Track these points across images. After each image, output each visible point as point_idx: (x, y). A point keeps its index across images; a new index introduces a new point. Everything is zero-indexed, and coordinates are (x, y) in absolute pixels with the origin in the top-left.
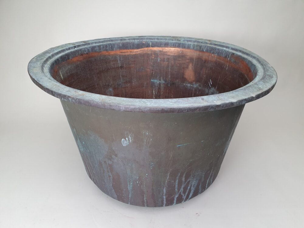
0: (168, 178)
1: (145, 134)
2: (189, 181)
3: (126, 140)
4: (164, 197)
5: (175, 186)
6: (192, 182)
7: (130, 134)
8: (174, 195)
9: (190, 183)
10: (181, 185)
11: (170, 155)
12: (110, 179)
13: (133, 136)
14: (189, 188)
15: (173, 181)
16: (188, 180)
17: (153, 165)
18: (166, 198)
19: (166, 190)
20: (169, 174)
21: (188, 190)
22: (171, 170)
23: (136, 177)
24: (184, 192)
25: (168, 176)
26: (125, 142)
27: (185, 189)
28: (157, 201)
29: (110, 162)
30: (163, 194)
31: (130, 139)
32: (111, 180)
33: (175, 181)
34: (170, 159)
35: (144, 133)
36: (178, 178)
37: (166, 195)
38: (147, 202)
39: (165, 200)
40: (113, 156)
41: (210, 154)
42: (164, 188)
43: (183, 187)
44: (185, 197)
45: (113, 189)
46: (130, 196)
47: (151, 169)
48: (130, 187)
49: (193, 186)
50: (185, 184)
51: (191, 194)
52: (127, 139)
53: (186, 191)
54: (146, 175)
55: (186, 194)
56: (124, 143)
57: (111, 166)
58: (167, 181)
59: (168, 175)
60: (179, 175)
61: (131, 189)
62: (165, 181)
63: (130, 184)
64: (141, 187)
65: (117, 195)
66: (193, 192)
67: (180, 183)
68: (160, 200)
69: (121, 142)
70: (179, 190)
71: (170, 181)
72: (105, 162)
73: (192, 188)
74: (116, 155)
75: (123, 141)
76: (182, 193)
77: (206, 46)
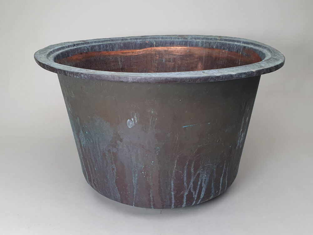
0: (175, 167)
1: (150, 112)
2: (199, 174)
3: (131, 120)
4: (173, 193)
5: (183, 178)
6: (202, 176)
7: (136, 114)
8: (183, 192)
9: (200, 176)
10: (191, 178)
11: (176, 138)
12: (113, 173)
13: (138, 116)
14: (199, 183)
15: (181, 172)
16: (198, 172)
17: (158, 149)
18: (174, 194)
19: (173, 183)
20: (176, 161)
21: (198, 187)
22: (178, 156)
23: (141, 166)
24: (195, 189)
25: (175, 165)
26: (130, 123)
27: (195, 184)
28: (165, 199)
29: (115, 150)
30: (171, 189)
31: (136, 119)
32: (115, 174)
33: (183, 172)
34: (176, 142)
35: (149, 111)
36: (186, 167)
37: (174, 190)
38: (153, 199)
39: (173, 197)
40: (118, 142)
41: (219, 141)
42: (172, 180)
43: (192, 180)
44: (196, 196)
45: (116, 186)
46: (135, 194)
47: (157, 154)
48: (135, 181)
49: (203, 181)
50: (195, 178)
51: (202, 193)
52: (132, 119)
53: (197, 188)
54: (152, 163)
55: (197, 191)
56: (129, 124)
57: (115, 155)
58: (174, 171)
59: (175, 162)
60: (187, 164)
61: (136, 182)
62: (172, 171)
63: (135, 176)
64: (147, 179)
65: (120, 194)
66: (204, 191)
67: (189, 175)
68: (168, 197)
69: (127, 123)
70: (188, 185)
71: (177, 171)
72: (109, 151)
73: (203, 184)
74: (121, 140)
75: (129, 122)
76: (192, 189)
77: (216, 42)
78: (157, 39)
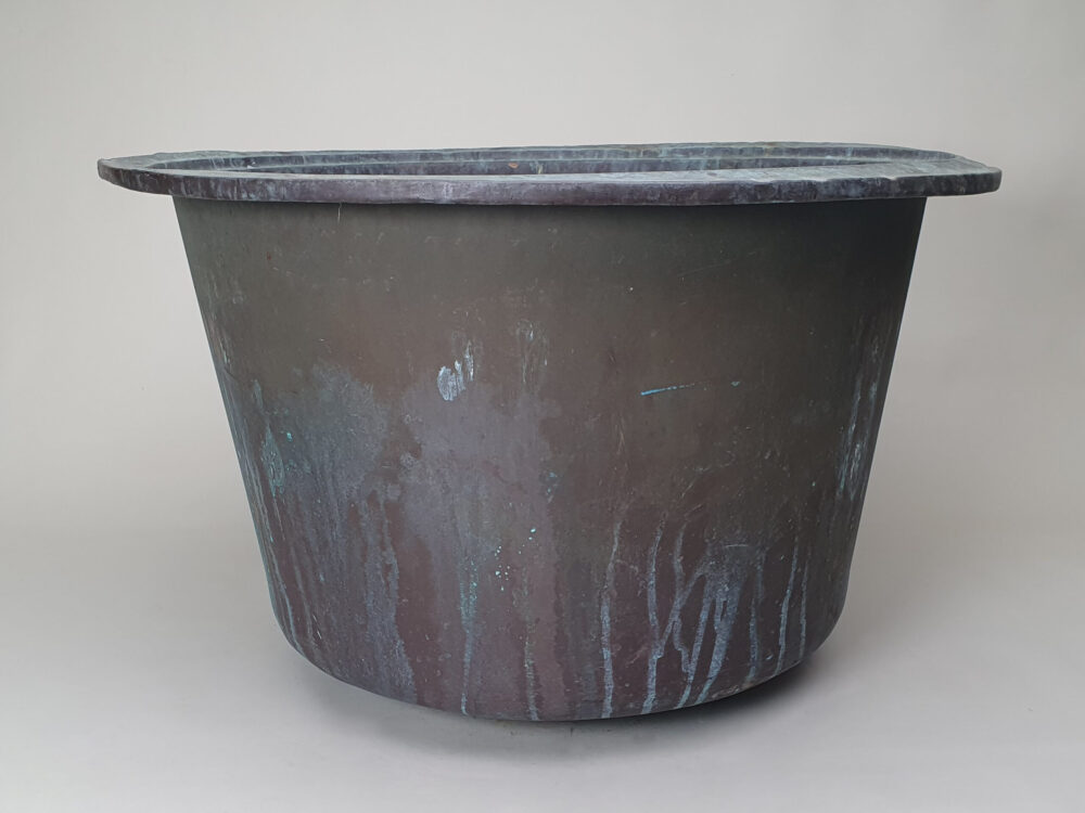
0: (615, 550)
1: (522, 335)
2: (702, 580)
3: (454, 370)
4: (607, 653)
5: (645, 595)
6: (715, 589)
7: (470, 344)
8: (644, 648)
9: (707, 589)
10: (671, 595)
11: (618, 435)
12: (388, 584)
13: (478, 351)
14: (704, 616)
15: (636, 568)
16: (698, 574)
17: (553, 480)
18: (612, 657)
19: (610, 614)
20: (618, 526)
21: (701, 631)
22: (625, 507)
23: (492, 549)
24: (688, 639)
25: (616, 540)
26: (451, 381)
27: (689, 617)
28: (579, 675)
29: (393, 493)
30: (600, 635)
31: (470, 364)
32: (394, 586)
33: (644, 571)
34: (619, 453)
35: (518, 332)
36: (654, 550)
37: (612, 640)
38: (537, 679)
39: (609, 669)
40: (406, 458)
41: (773, 453)
42: (604, 603)
43: (678, 604)
44: (693, 667)
45: (397, 636)
46: (467, 660)
47: (550, 500)
48: (467, 609)
49: (719, 608)
50: (687, 593)
51: (715, 657)
52: (457, 365)
53: (695, 634)
54: (531, 535)
55: (697, 649)
56: (445, 386)
57: (394, 509)
58: (611, 566)
59: (616, 532)
60: (659, 538)
61: (472, 612)
62: (606, 567)
63: (467, 589)
64: (512, 599)
65: (412, 663)
66: (723, 649)
67: (665, 578)
68: (589, 668)
69: (436, 384)
70: (664, 619)
71: (623, 568)
72: (372, 498)
73: (717, 620)
74: (416, 452)
75: (445, 376)
76: (676, 637)
77: (757, 160)
78: (548, 157)
